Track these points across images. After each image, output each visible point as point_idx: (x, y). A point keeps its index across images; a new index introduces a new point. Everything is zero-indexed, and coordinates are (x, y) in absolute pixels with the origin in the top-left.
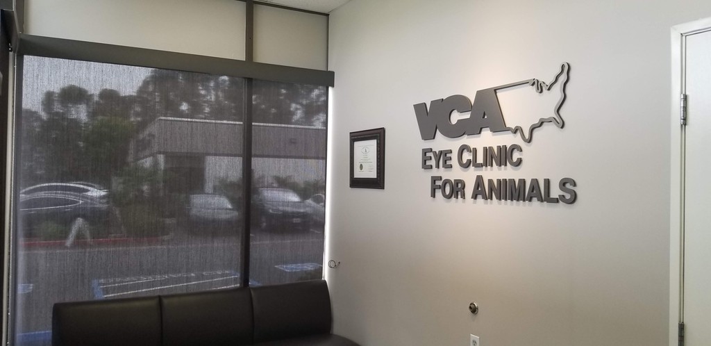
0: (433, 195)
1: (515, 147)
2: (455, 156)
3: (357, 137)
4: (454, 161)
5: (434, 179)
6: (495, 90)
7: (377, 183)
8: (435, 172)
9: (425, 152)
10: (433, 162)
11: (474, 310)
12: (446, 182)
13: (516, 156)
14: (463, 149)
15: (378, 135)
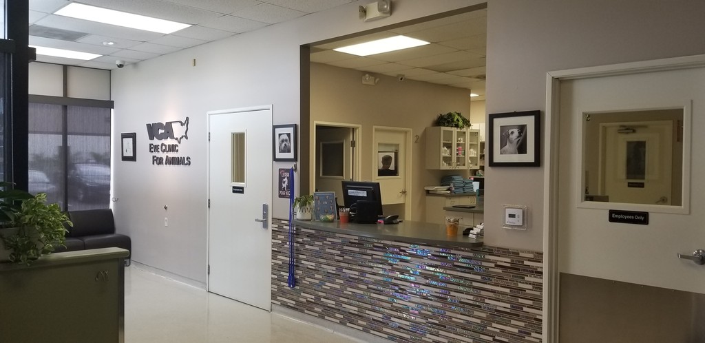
0: (154, 164)
1: (176, 145)
2: (160, 147)
3: (124, 136)
4: (160, 150)
5: (154, 157)
6: (171, 123)
7: (133, 159)
8: (154, 154)
9: (151, 145)
10: (153, 150)
11: (166, 208)
12: (157, 158)
13: (177, 148)
14: (162, 145)
15: (133, 136)
